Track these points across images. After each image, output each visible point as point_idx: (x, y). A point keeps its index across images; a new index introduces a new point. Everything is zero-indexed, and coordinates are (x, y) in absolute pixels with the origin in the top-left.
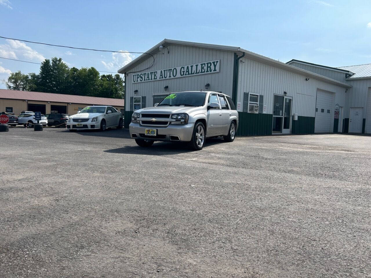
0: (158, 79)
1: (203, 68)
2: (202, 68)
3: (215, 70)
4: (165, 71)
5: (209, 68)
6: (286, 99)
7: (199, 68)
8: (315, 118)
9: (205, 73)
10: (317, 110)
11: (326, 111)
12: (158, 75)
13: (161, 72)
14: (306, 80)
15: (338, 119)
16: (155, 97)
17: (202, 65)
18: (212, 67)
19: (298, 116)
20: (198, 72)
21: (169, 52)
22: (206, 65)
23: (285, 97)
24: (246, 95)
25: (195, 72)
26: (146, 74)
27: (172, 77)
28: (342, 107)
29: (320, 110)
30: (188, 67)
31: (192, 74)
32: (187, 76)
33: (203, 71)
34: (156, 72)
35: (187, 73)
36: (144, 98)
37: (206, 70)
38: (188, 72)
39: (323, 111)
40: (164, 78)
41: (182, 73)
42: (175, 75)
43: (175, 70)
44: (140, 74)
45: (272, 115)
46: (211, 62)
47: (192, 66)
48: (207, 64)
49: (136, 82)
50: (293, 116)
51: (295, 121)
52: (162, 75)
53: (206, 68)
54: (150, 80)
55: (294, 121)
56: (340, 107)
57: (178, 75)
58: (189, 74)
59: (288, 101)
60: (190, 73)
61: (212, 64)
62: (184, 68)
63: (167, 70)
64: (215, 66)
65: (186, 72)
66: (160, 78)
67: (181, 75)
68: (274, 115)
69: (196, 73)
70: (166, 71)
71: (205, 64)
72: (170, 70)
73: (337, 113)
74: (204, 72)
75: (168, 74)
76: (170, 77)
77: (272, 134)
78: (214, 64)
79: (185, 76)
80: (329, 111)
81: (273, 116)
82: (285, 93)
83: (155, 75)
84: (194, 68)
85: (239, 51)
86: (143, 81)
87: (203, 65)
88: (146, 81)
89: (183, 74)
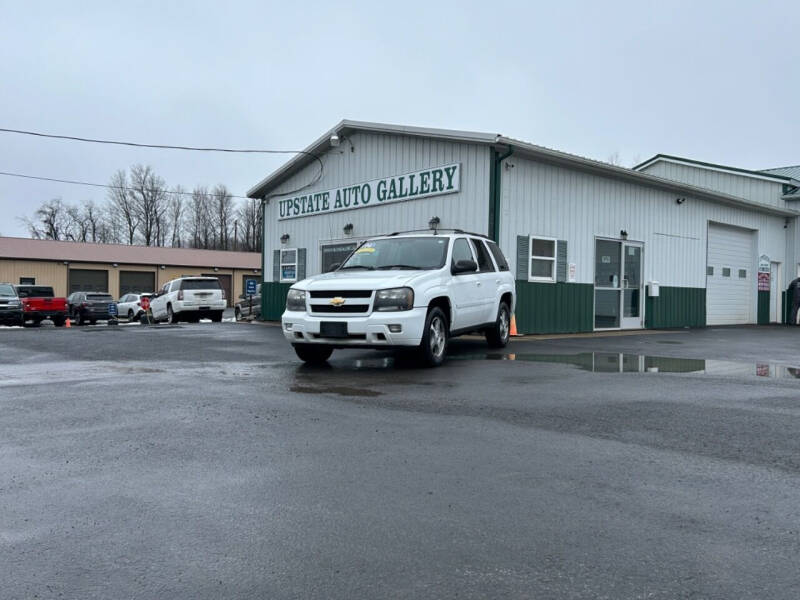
0: (332, 209)
1: (426, 182)
2: (423, 183)
3: (450, 187)
4: (345, 190)
5: (437, 183)
6: (627, 248)
7: (417, 182)
8: (705, 290)
9: (430, 193)
10: (710, 271)
11: (734, 273)
12: (332, 200)
13: (338, 192)
14: (678, 202)
15: (768, 292)
16: (326, 250)
17: (422, 175)
18: (445, 180)
19: (661, 288)
20: (414, 191)
21: (353, 149)
22: (432, 175)
23: (624, 244)
24: (522, 241)
25: (409, 192)
26: (306, 198)
27: (361, 204)
28: (778, 264)
29: (718, 272)
30: (393, 182)
31: (401, 196)
32: (392, 200)
33: (425, 189)
34: (328, 193)
35: (392, 195)
36: (303, 253)
37: (431, 188)
38: (394, 191)
39: (727, 272)
40: (344, 208)
41: (382, 196)
42: (366, 199)
43: (366, 188)
44: (293, 199)
45: (592, 286)
46: (443, 169)
47: (401, 179)
48: (434, 173)
49: (285, 217)
50: (647, 287)
51: (652, 298)
52: (339, 201)
53: (430, 182)
54: (315, 212)
55: (649, 299)
56: (772, 262)
57: (374, 200)
58: (395, 197)
59: (632, 252)
60: (398, 194)
61: (444, 173)
62: (385, 183)
63: (350, 189)
64: (450, 178)
65: (391, 191)
66: (336, 207)
67: (380, 200)
68: (597, 285)
69: (411, 194)
70: (347, 192)
71: (428, 174)
72: (356, 188)
73: (764, 277)
74: (428, 191)
75: (353, 197)
76: (356, 203)
77: (595, 330)
78: (448, 174)
79: (387, 201)
80: (743, 274)
81: (596, 288)
82: (624, 234)
83: (325, 201)
84: (407, 183)
85: (498, 143)
86: (300, 214)
87: (426, 176)
88: (306, 214)
89: (384, 198)
